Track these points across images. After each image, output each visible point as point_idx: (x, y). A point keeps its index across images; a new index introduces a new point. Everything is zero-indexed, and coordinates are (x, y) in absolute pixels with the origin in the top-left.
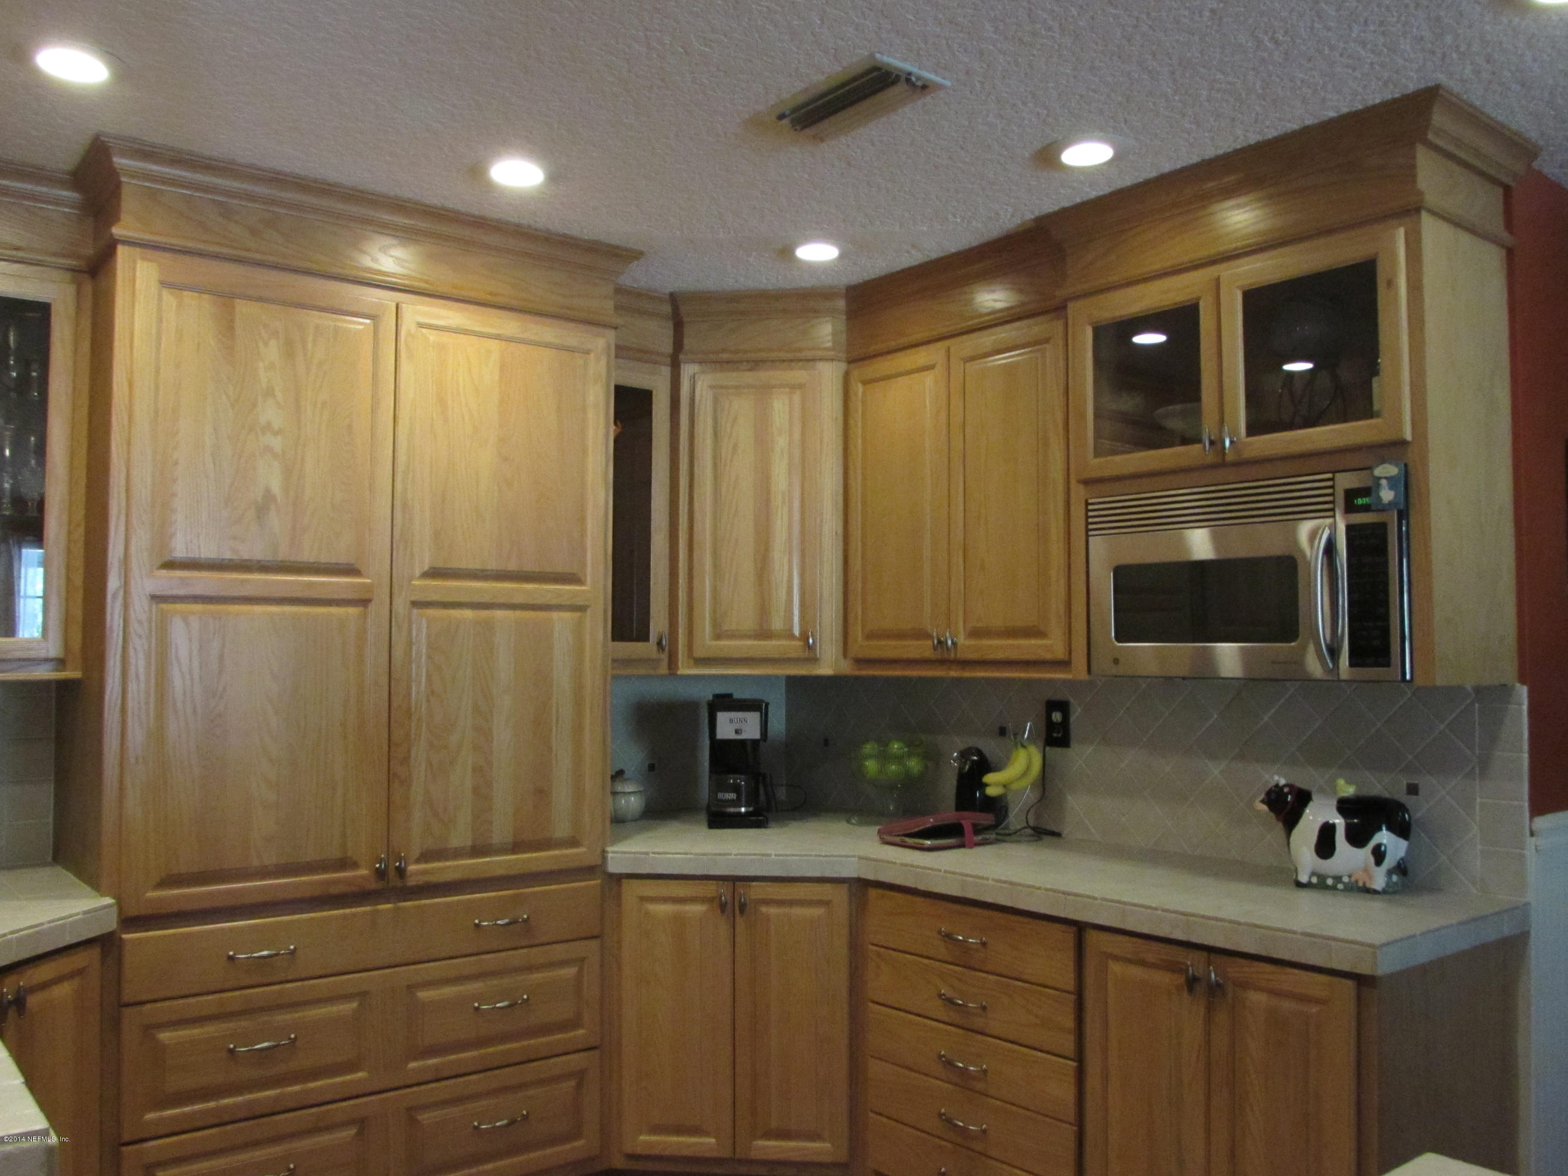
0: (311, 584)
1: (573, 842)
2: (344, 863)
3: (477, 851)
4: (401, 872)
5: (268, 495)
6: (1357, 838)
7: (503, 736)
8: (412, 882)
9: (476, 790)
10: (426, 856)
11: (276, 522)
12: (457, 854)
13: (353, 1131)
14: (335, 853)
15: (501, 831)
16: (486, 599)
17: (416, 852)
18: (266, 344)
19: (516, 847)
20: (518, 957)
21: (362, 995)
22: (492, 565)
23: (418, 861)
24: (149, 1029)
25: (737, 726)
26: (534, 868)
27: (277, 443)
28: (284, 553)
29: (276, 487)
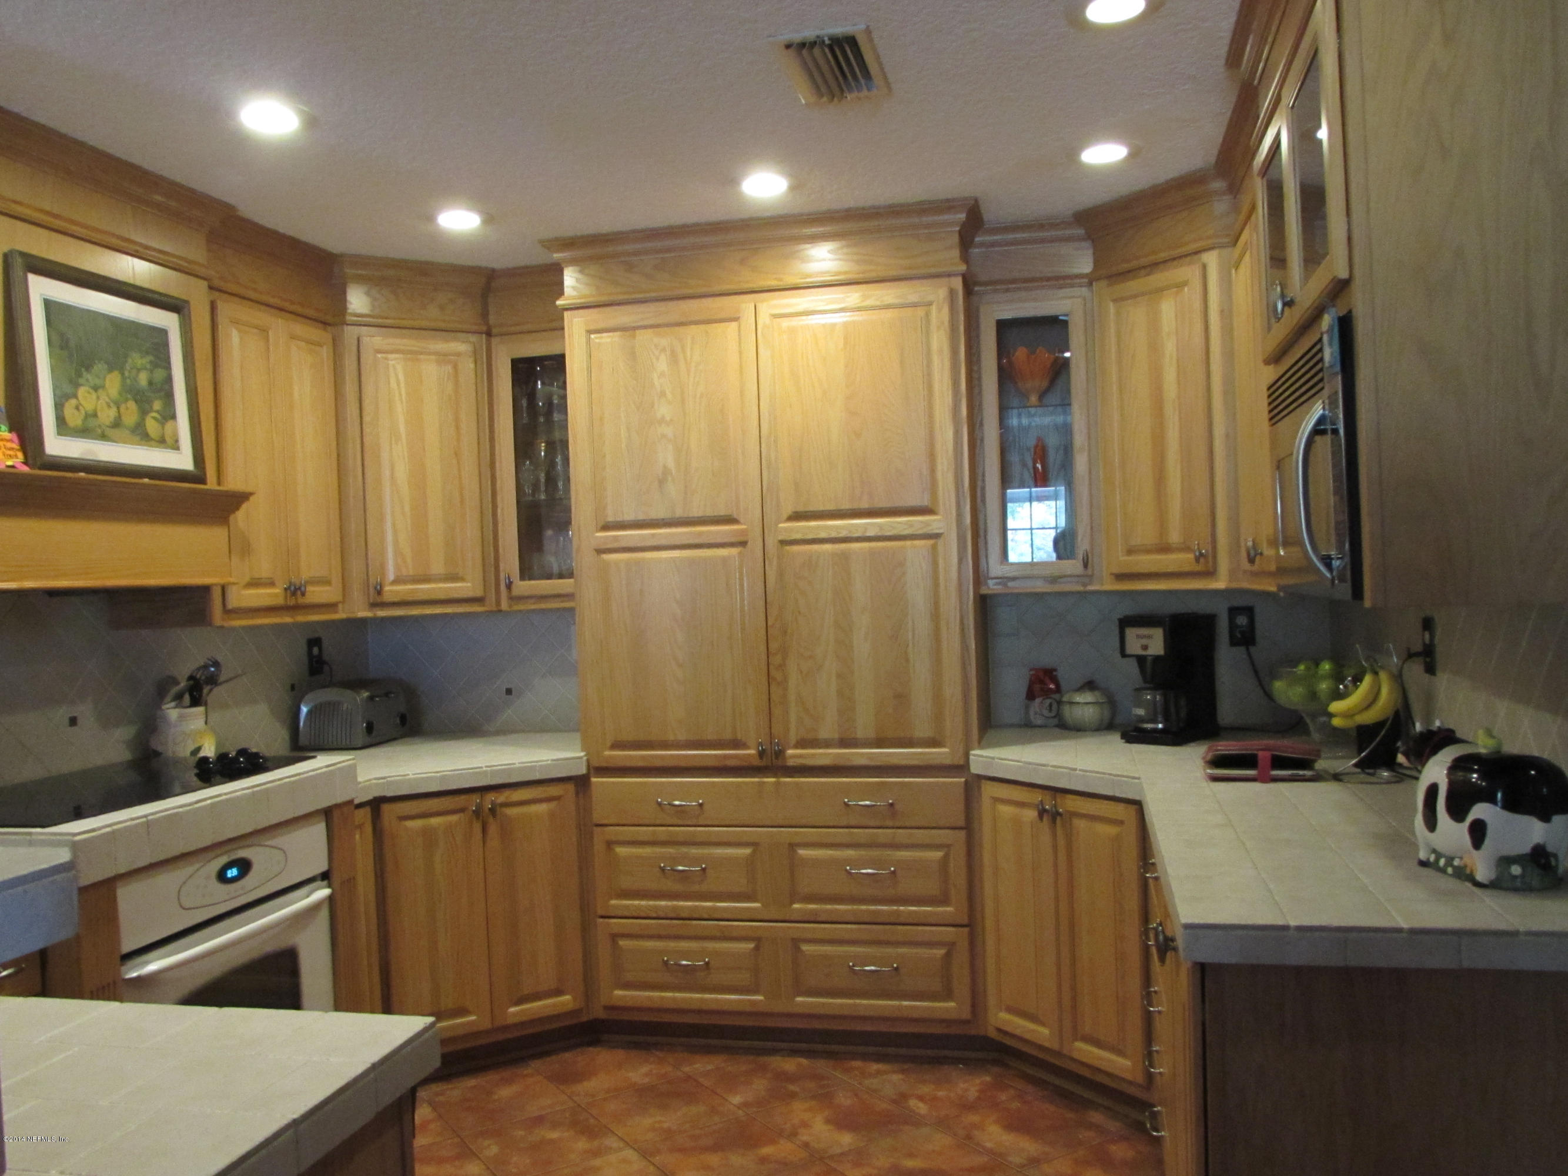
0: (701, 534)
1: (934, 743)
2: (736, 744)
3: (844, 743)
4: (780, 754)
5: (666, 471)
6: (1457, 812)
7: (862, 647)
8: (791, 763)
9: (840, 693)
10: (802, 744)
11: (673, 489)
12: (827, 744)
13: (752, 945)
14: (727, 735)
15: (864, 728)
16: (843, 534)
17: (793, 737)
18: (658, 359)
19: (880, 743)
20: (883, 835)
21: (755, 845)
22: (846, 505)
23: (796, 747)
24: (610, 844)
25: (1144, 641)
26: (895, 761)
27: (668, 431)
28: (679, 513)
29: (671, 464)
